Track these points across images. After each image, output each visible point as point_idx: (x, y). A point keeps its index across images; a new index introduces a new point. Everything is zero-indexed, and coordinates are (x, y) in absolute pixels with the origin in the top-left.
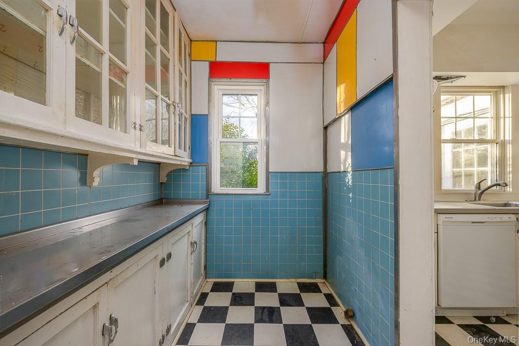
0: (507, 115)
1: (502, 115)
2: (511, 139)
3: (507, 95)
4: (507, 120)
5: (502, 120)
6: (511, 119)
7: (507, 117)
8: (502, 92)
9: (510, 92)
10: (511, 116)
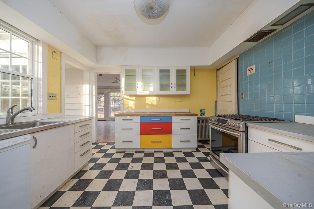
0: (39, 61)
1: (36, 60)
2: (42, 77)
3: (40, 47)
4: (39, 64)
5: (36, 63)
6: (42, 64)
7: (40, 62)
8: (36, 44)
9: (42, 46)
10: (42, 62)
